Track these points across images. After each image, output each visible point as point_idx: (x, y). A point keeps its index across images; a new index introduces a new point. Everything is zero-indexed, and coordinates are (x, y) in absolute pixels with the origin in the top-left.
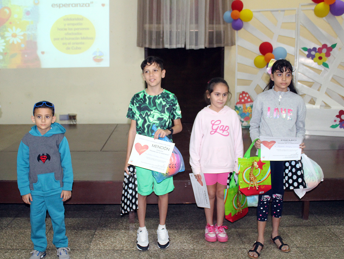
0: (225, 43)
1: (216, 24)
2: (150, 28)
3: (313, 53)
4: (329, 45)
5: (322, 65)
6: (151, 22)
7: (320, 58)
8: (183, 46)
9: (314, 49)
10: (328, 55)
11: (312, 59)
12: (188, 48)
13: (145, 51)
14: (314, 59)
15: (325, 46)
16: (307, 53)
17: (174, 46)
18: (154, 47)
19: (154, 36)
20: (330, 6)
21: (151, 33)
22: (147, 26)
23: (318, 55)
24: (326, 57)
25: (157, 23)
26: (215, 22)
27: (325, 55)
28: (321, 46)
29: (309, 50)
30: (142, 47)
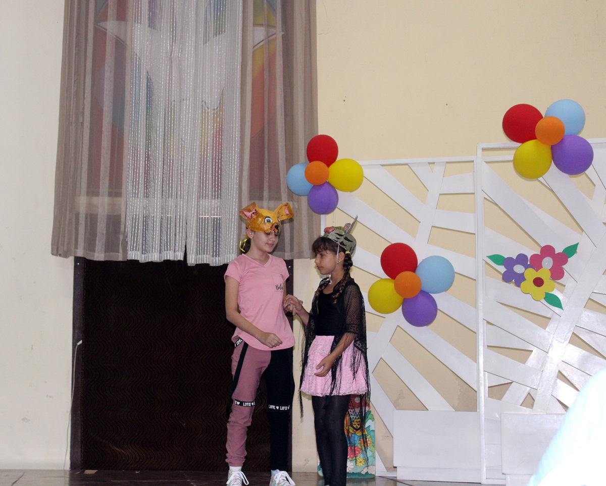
0: (296, 250)
1: (270, 199)
2: (89, 205)
3: (519, 269)
4: (559, 249)
5: (543, 301)
6: (93, 191)
7: (538, 282)
8: (180, 257)
9: (521, 259)
10: (557, 273)
11: (518, 285)
12: (192, 261)
13: (76, 267)
14: (523, 284)
15: (548, 251)
16: (502, 269)
17: (155, 257)
18: (99, 256)
19: (101, 228)
20: (553, 148)
21: (92, 219)
22: (82, 202)
23: (531, 274)
24: (552, 282)
25: (110, 195)
26: (266, 194)
27: (549, 274)
28: (538, 251)
29: (509, 263)
30: (66, 255)
